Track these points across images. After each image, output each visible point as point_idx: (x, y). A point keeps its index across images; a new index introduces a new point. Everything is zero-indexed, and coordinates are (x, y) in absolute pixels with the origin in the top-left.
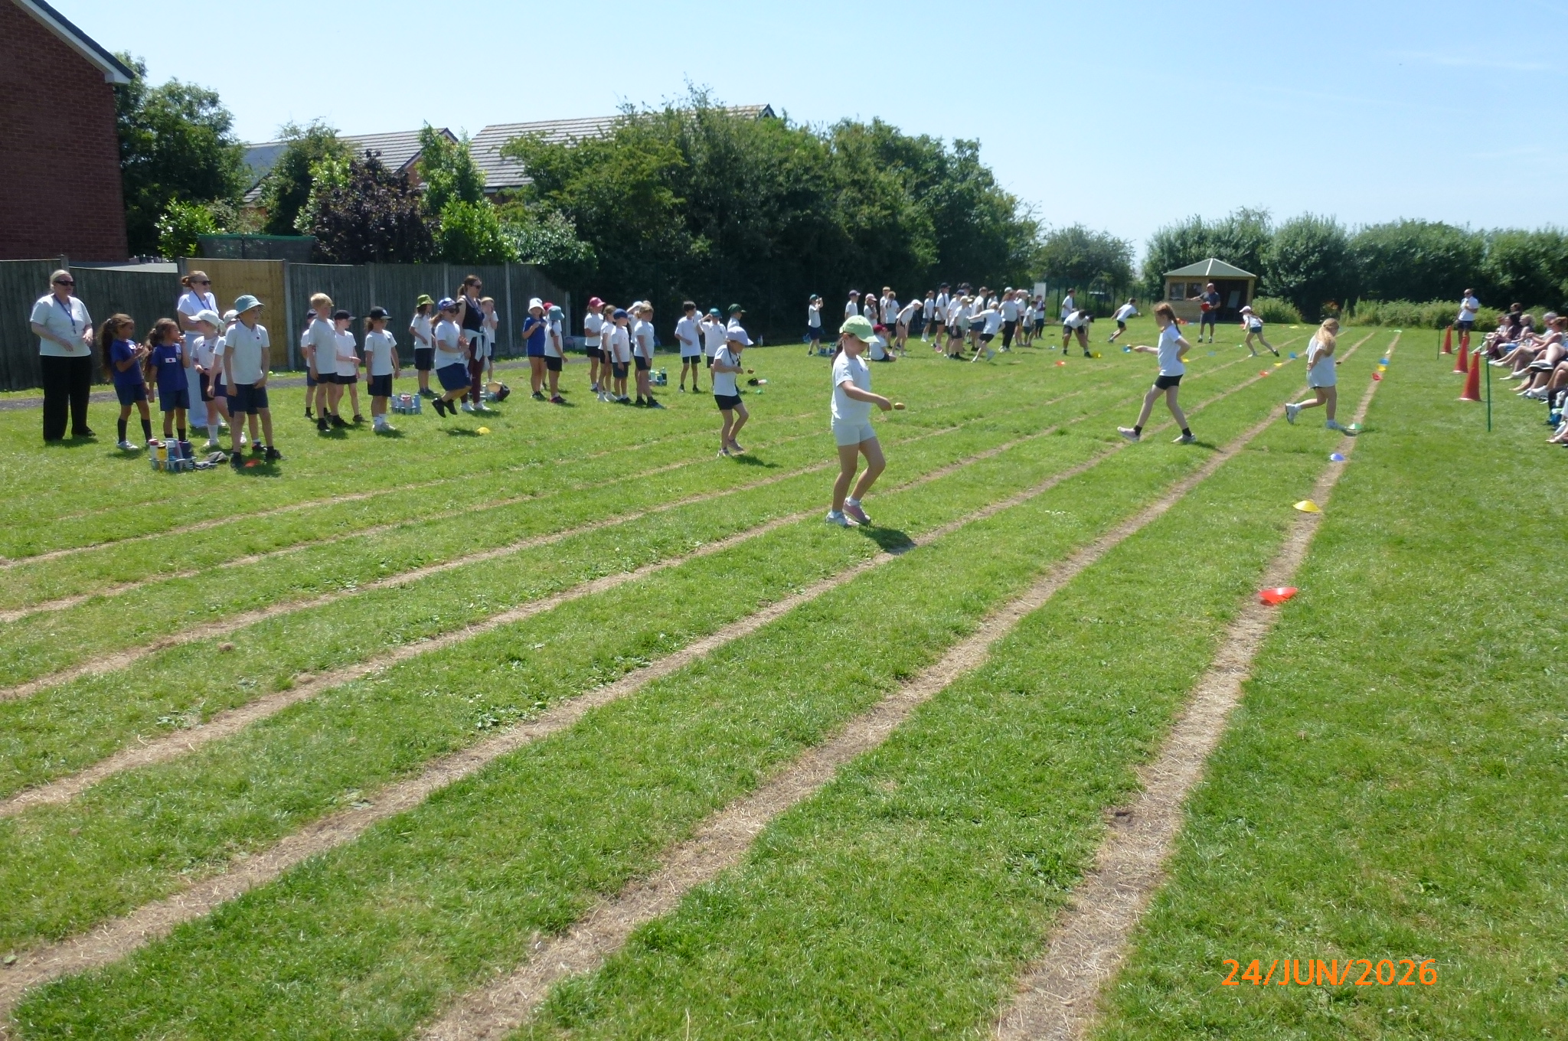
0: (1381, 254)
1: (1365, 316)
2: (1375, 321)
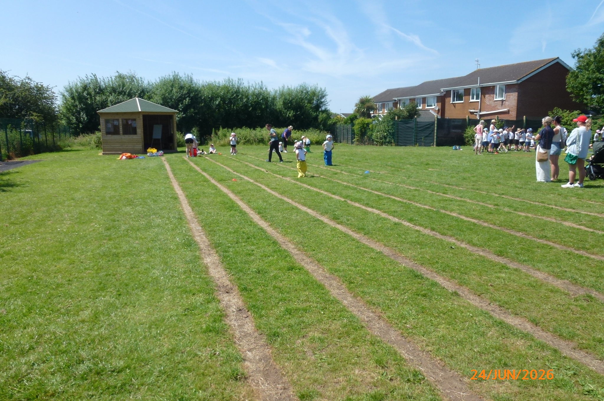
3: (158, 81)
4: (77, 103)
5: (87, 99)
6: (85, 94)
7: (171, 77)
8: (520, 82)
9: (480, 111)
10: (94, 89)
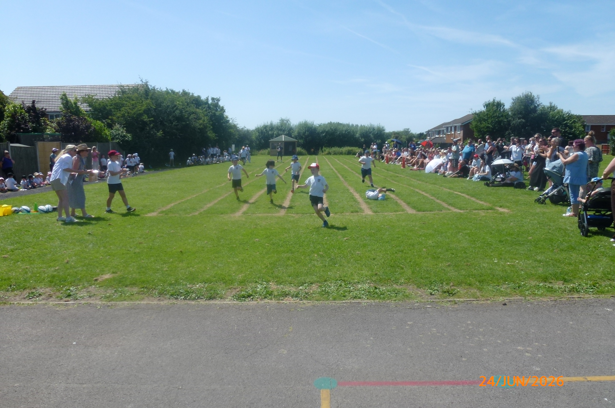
0: (327, 133)
1: (327, 152)
2: (329, 154)
3: (298, 124)
4: (260, 134)
5: (265, 133)
6: (264, 130)
7: (303, 122)
8: (463, 124)
9: (454, 139)
10: (269, 128)
